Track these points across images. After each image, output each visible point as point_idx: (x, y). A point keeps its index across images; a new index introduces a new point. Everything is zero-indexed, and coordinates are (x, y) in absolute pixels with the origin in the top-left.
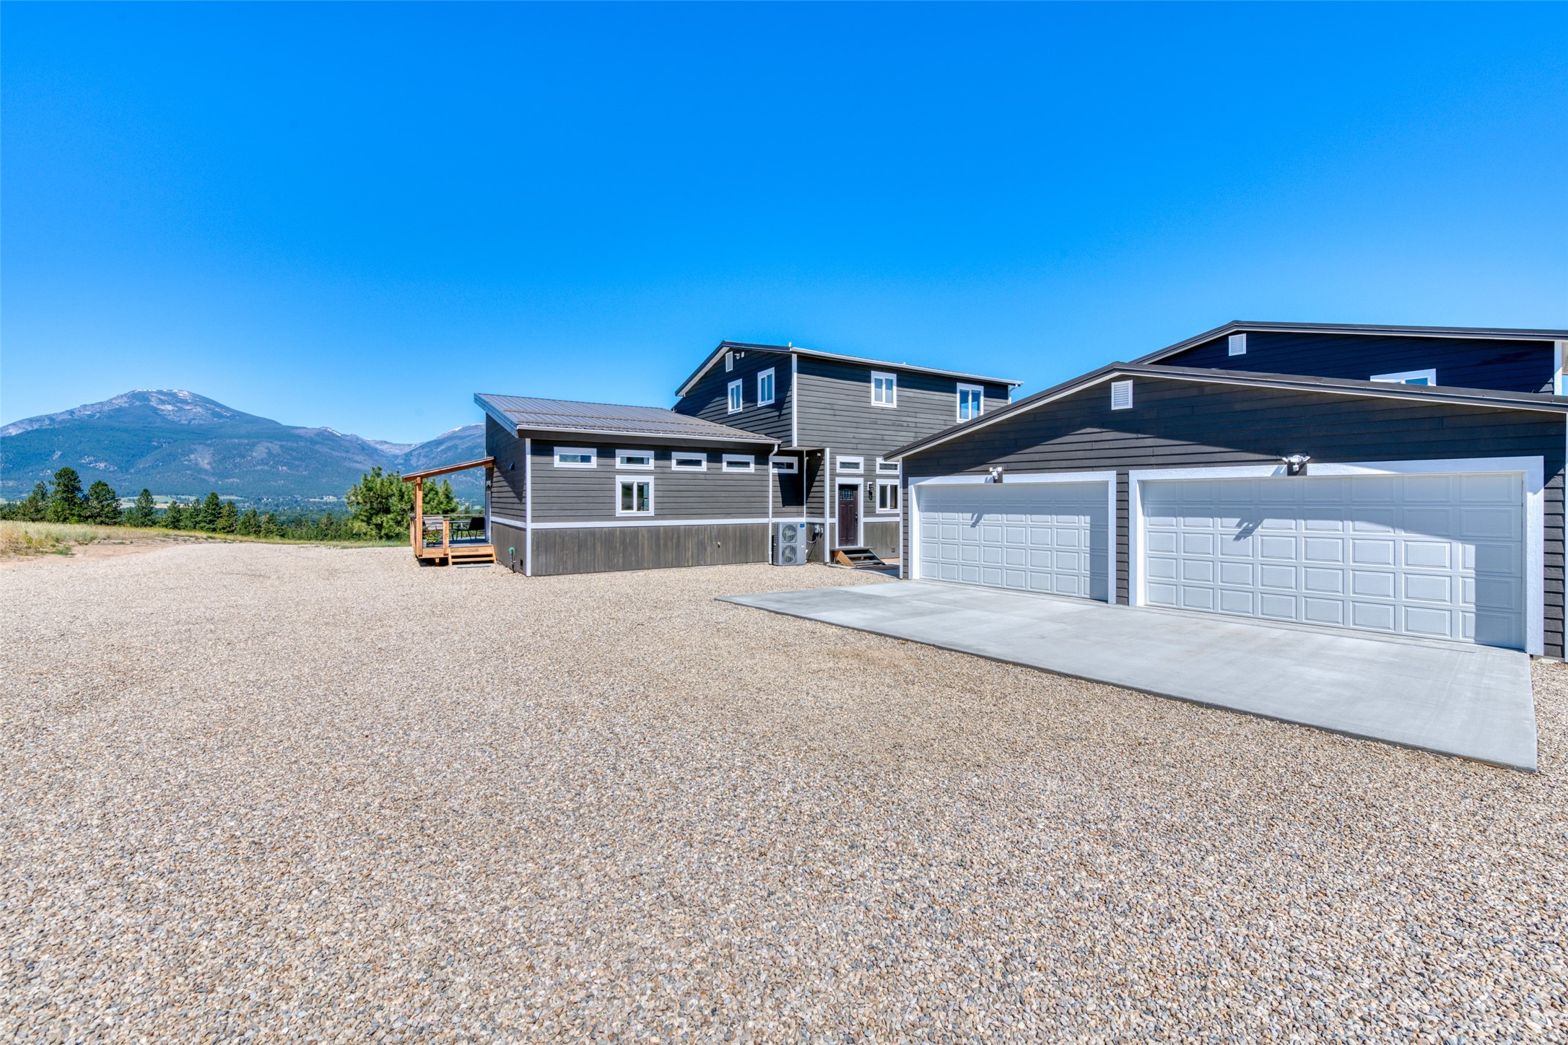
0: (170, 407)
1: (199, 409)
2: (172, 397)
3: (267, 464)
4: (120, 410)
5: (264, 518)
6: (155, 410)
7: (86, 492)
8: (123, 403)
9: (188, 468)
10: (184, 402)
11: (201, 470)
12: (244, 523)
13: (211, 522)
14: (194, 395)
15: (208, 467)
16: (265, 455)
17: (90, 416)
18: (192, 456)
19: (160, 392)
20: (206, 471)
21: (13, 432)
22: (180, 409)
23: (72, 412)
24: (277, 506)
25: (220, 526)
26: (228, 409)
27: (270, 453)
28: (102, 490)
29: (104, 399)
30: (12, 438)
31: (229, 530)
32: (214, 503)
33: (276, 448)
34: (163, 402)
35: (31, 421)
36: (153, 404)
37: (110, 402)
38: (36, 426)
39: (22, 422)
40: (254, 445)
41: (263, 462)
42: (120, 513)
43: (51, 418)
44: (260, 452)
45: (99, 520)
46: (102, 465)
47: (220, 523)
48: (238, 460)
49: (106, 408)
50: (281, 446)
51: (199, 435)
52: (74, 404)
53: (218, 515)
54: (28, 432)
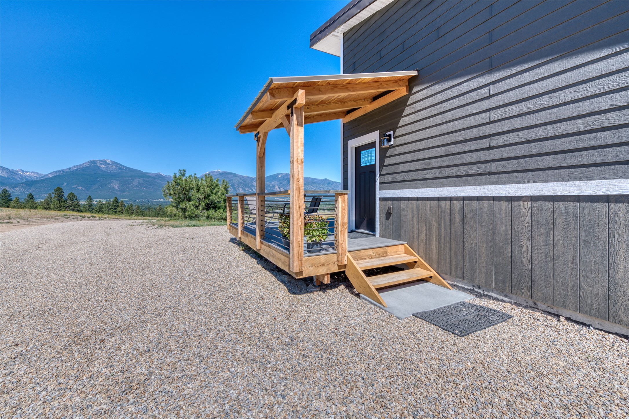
0: (104, 166)
1: (114, 167)
2: (104, 162)
3: (138, 187)
4: (87, 167)
5: (135, 208)
6: (99, 167)
7: (66, 197)
8: (87, 165)
9: (110, 189)
10: (109, 164)
11: (114, 189)
12: (127, 209)
13: (115, 209)
14: (112, 161)
15: (117, 188)
16: (137, 184)
17: (76, 170)
18: (112, 184)
19: (100, 161)
20: (117, 190)
21: (50, 176)
22: (108, 167)
23: (70, 169)
24: (142, 203)
25: (118, 210)
26: (124, 166)
27: (139, 183)
28: (72, 197)
29: (81, 163)
30: (49, 178)
31: (121, 212)
32: (116, 201)
33: (141, 181)
34: (101, 164)
35: (56, 172)
36: (98, 165)
37: (83, 164)
38: (58, 174)
39: (53, 172)
40: (133, 180)
41: (137, 186)
42: (79, 205)
43: (63, 171)
44: (136, 182)
45: (71, 208)
46: (80, 188)
47: (119, 209)
48: (128, 185)
49: (82, 167)
50: (143, 180)
51: (114, 176)
52: (71, 166)
53: (118, 206)
54: (55, 176)
